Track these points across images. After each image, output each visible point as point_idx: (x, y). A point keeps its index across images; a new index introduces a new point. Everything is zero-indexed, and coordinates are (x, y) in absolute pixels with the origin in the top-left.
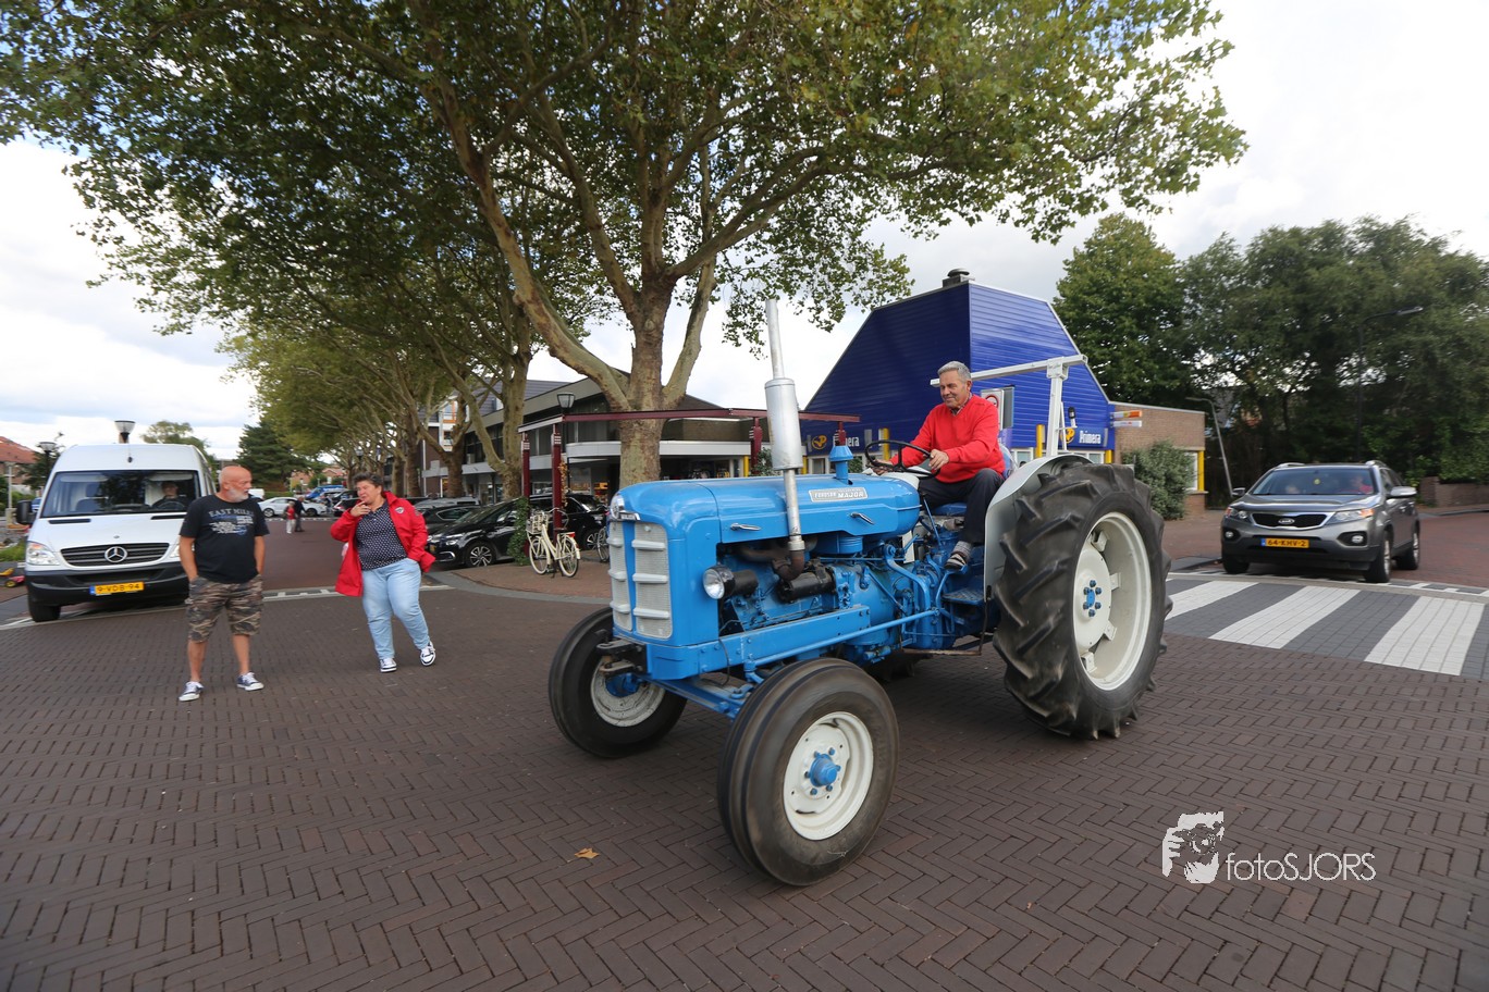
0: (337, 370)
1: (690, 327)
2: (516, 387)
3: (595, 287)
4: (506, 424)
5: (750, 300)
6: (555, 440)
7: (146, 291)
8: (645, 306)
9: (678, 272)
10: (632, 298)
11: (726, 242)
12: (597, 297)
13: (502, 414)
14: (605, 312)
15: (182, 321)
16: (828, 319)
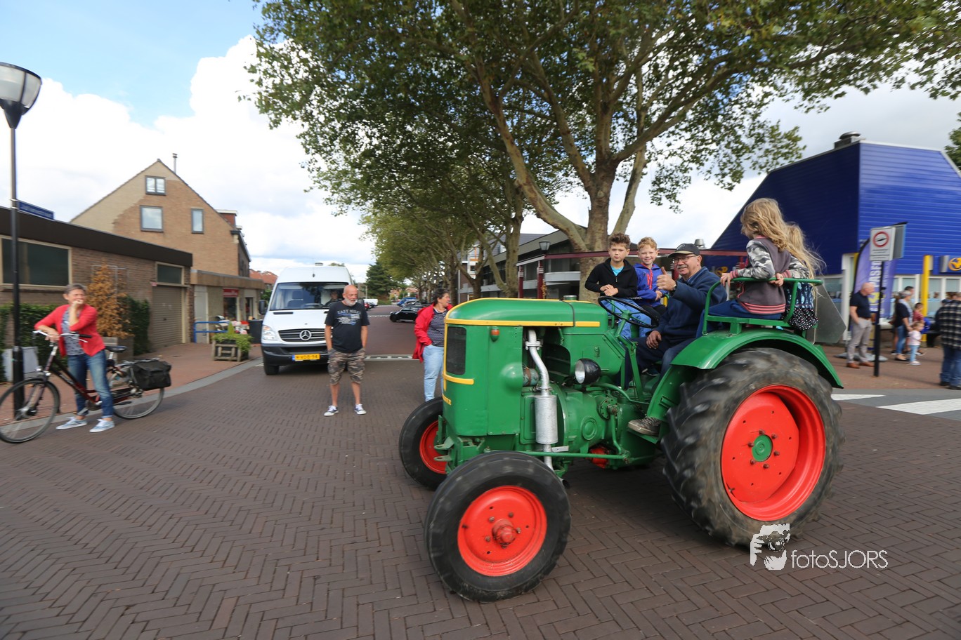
0: (415, 232)
1: (628, 194)
2: (514, 238)
3: (563, 172)
4: (507, 261)
5: (670, 172)
6: (539, 270)
7: (328, 194)
8: (598, 183)
9: (621, 157)
10: (589, 177)
11: (656, 133)
12: (565, 178)
13: (505, 254)
14: (569, 188)
15: (344, 209)
16: (730, 181)
